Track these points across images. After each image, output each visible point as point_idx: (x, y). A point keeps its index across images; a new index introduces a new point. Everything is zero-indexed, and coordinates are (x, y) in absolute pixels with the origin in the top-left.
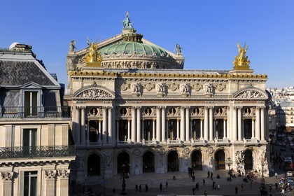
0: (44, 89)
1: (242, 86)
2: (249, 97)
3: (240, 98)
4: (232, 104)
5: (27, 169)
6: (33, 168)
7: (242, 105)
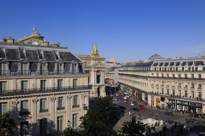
0: (79, 63)
1: (97, 62)
2: (99, 67)
3: (96, 67)
4: (93, 69)
5: (75, 94)
6: (77, 94)
7: (97, 70)
